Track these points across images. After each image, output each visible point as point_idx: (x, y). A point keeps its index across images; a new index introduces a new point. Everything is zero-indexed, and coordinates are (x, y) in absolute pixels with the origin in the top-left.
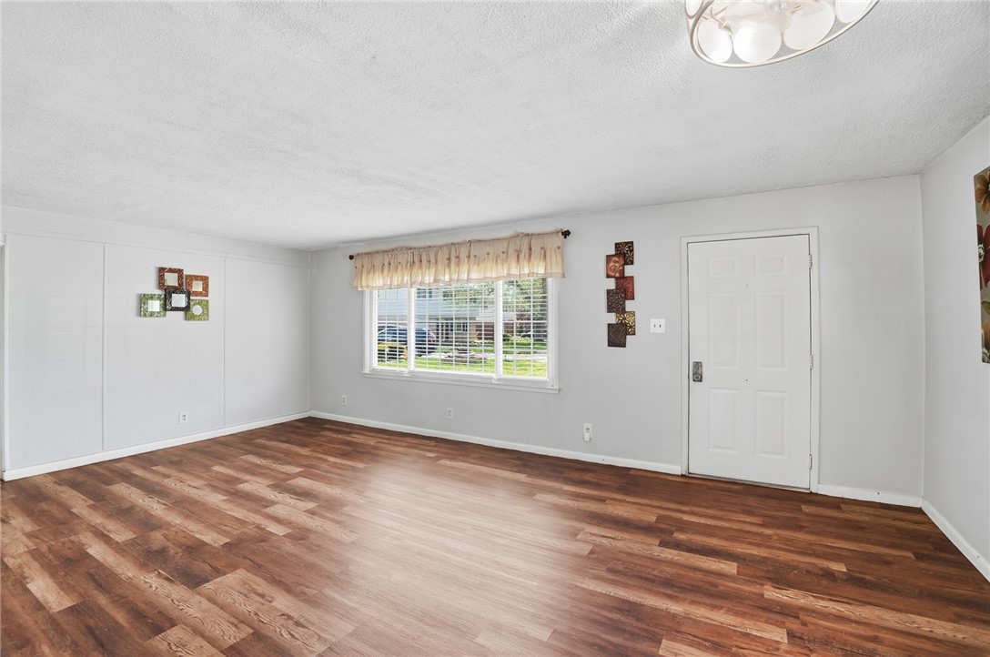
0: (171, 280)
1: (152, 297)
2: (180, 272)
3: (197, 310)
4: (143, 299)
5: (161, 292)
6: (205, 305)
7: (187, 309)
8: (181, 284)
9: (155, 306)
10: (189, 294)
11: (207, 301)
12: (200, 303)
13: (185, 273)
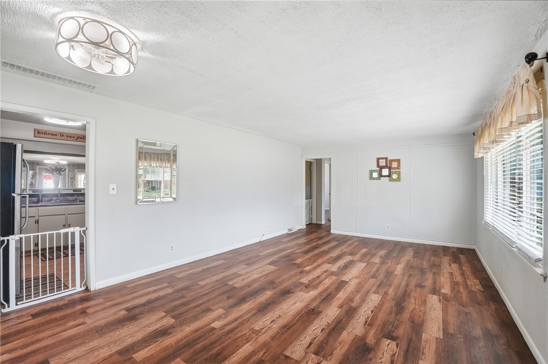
0: (382, 162)
1: (374, 171)
2: (386, 159)
3: (395, 176)
4: (371, 172)
5: (378, 169)
6: (399, 174)
7: (389, 176)
8: (386, 164)
9: (375, 175)
10: (390, 168)
11: (400, 171)
12: (396, 173)
13: (388, 159)
